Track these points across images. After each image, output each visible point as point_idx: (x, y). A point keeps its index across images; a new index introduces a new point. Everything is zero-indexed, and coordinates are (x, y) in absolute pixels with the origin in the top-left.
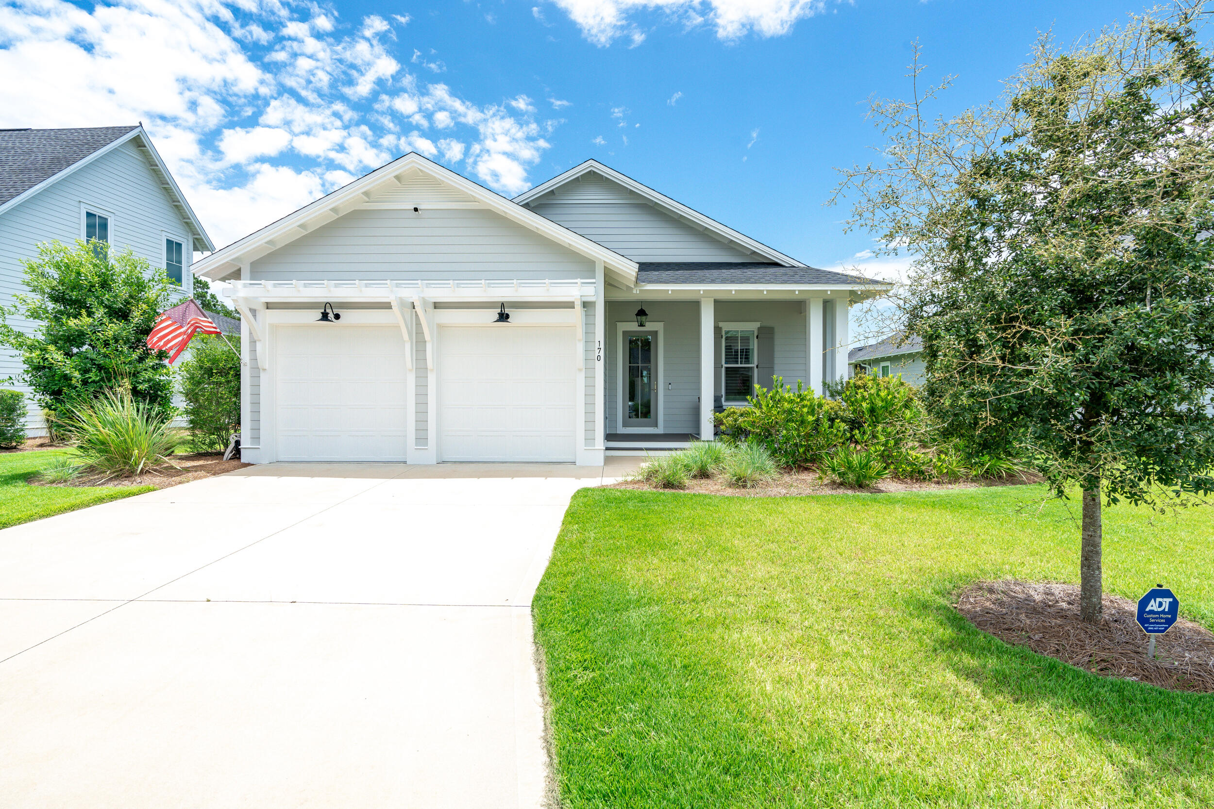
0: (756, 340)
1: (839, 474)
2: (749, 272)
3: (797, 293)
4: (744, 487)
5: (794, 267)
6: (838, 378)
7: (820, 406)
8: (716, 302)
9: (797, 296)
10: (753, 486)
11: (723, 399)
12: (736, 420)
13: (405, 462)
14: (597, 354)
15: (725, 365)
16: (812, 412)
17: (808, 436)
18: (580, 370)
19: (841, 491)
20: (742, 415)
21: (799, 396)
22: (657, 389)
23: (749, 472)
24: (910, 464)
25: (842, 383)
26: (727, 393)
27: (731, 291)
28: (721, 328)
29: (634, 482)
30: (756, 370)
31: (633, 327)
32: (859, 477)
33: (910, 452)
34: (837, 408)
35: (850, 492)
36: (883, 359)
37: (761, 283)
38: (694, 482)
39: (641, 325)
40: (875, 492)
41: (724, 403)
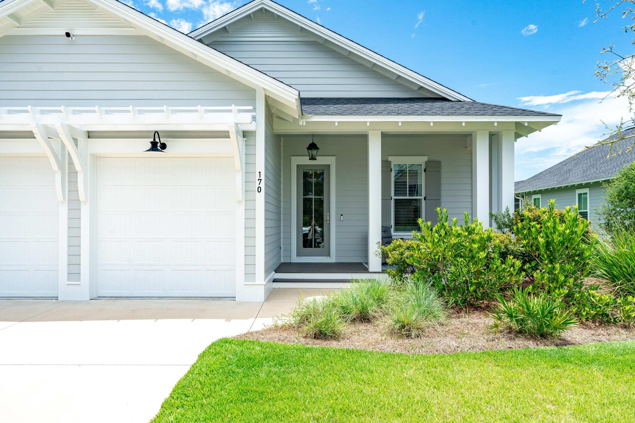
0: (423, 174)
1: (517, 321)
2: (416, 106)
3: (464, 124)
4: (408, 336)
5: (460, 101)
6: (504, 210)
7: (489, 239)
8: (384, 136)
9: (463, 129)
10: (418, 336)
11: (392, 230)
12: (402, 254)
13: (56, 298)
14: (258, 186)
15: (394, 198)
16: (483, 248)
17: (478, 273)
18: (240, 202)
19: (520, 342)
20: (408, 248)
21: (467, 229)
22: (329, 220)
23: (414, 317)
24: (593, 306)
25: (508, 215)
26: (396, 224)
27: (397, 122)
28: (390, 162)
29: (284, 328)
30: (423, 202)
31: (305, 161)
32: (541, 325)
33: (592, 292)
34: (507, 241)
35: (531, 344)
36: (535, 193)
37: (428, 115)
38: (352, 328)
39: (313, 158)
40: (562, 345)
41: (393, 233)
